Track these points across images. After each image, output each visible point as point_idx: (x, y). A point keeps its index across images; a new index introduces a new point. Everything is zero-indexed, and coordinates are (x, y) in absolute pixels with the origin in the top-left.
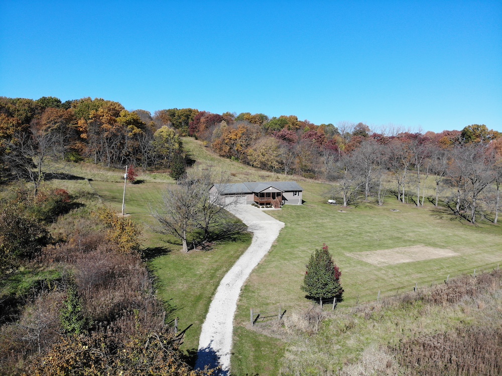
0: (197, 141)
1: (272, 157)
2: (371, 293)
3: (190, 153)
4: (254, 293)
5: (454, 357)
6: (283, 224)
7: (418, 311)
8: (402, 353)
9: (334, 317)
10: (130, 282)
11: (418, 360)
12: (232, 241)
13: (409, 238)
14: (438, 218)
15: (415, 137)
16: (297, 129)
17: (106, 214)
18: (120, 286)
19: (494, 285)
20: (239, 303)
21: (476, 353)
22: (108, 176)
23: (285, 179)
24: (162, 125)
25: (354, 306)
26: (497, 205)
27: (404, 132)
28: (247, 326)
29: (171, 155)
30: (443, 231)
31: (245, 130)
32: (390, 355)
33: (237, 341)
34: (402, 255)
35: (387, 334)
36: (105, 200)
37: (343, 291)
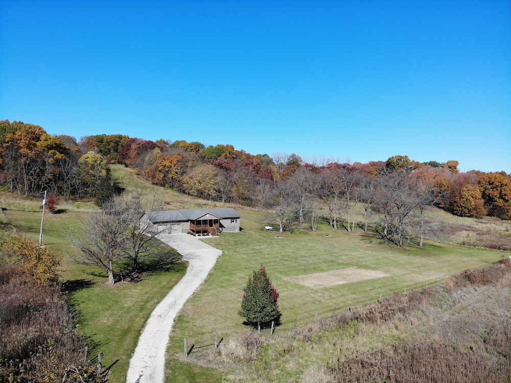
0: (127, 168)
1: (210, 185)
2: (309, 316)
3: (119, 181)
4: (189, 323)
6: (221, 251)
7: (355, 331)
8: (341, 373)
9: (273, 342)
10: (47, 316)
11: (358, 380)
12: (165, 271)
13: (342, 262)
14: (368, 242)
15: (344, 166)
16: (234, 158)
17: (21, 244)
18: (35, 321)
19: (424, 302)
20: (172, 334)
22: (25, 206)
23: (222, 206)
24: (88, 151)
25: (292, 329)
26: (422, 229)
27: (334, 163)
28: (181, 357)
29: (97, 182)
30: (373, 254)
31: (181, 157)
32: (330, 375)
33: (170, 374)
34: (336, 278)
35: (326, 355)
36: (21, 230)
37: (281, 314)
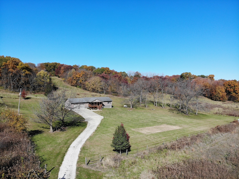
0: (59, 78)
1: (98, 86)
2: (144, 147)
3: (55, 84)
4: (87, 150)
5: (183, 173)
6: (103, 117)
7: (165, 154)
8: (159, 173)
9: (127, 159)
10: (21, 147)
11: (167, 176)
12: (77, 126)
13: (160, 122)
14: (172, 112)
15: (161, 77)
16: (109, 73)
17: (9, 113)
18: (15, 149)
19: (198, 140)
20: (80, 155)
21: (192, 171)
22: (11, 96)
23: (104, 96)
24: (41, 70)
25: (136, 153)
26: (197, 106)
27: (156, 76)
28: (84, 166)
29: (45, 85)
30: (174, 118)
31: (84, 73)
32: (153, 174)
33: (78, 174)
34: (157, 129)
35: (152, 165)
36: (9, 107)
37: (131, 146)
